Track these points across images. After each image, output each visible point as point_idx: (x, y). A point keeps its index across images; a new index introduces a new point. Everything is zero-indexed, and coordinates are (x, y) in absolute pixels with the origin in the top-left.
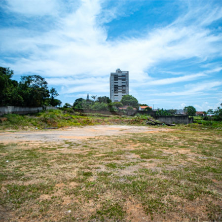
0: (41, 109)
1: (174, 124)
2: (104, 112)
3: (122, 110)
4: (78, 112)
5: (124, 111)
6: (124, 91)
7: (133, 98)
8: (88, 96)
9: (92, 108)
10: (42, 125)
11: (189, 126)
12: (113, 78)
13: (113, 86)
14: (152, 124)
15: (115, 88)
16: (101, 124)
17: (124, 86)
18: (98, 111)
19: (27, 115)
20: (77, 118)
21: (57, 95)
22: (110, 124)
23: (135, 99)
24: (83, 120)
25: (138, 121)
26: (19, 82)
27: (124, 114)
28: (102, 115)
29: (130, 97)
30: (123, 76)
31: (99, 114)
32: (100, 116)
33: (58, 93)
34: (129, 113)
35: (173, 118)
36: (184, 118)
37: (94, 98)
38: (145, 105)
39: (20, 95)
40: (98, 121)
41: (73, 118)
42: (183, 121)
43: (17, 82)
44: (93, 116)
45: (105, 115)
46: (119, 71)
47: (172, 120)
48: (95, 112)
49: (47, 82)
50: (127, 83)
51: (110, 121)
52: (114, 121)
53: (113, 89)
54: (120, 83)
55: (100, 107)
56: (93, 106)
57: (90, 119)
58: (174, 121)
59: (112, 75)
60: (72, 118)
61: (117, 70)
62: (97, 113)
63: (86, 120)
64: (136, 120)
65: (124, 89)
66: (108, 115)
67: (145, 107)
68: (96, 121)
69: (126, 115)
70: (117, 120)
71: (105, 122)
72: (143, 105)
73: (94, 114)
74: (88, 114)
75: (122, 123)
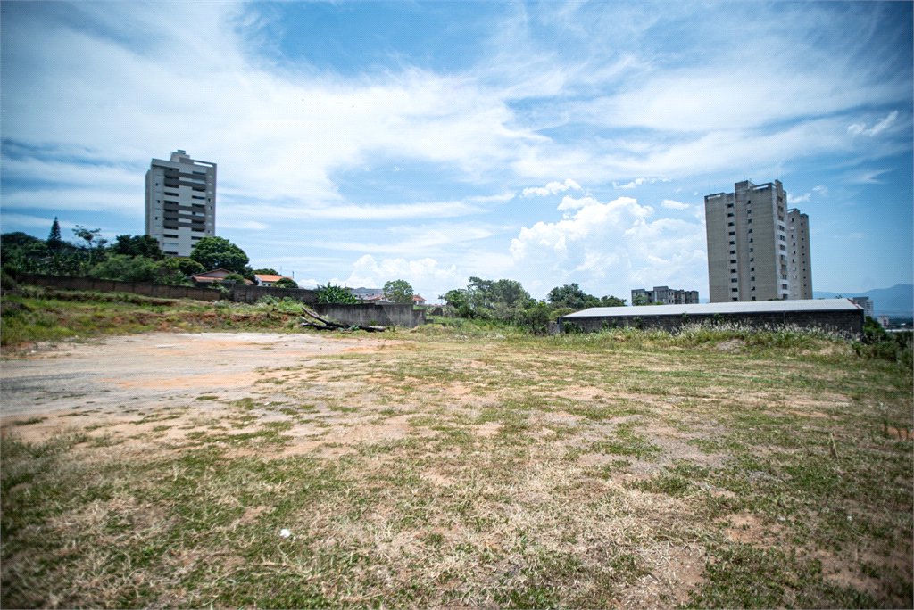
1: (381, 328)
2: (148, 289)
3: (215, 284)
4: (34, 284)
5: (222, 288)
6: (199, 224)
7: (234, 246)
8: (55, 228)
9: (93, 271)
11: (421, 331)
12: (160, 177)
13: (161, 205)
14: (319, 328)
15: (171, 216)
16: (156, 330)
17: (201, 208)
18: (124, 283)
20: (49, 310)
22: (191, 330)
23: (242, 252)
24: (76, 315)
25: (275, 319)
27: (221, 297)
28: (143, 297)
29: (223, 246)
30: (196, 175)
31: (131, 296)
32: (133, 301)
34: (237, 295)
35: (370, 311)
36: (402, 312)
37: (89, 238)
38: (272, 273)
40: (141, 319)
41: (30, 310)
42: (397, 317)
44: (109, 300)
45: (155, 299)
46: (182, 157)
47: (367, 316)
48: (114, 286)
50: (211, 199)
51: (185, 317)
52: (199, 317)
53: (160, 213)
55: (132, 272)
56: (100, 266)
57: (109, 312)
58: (374, 319)
59: (156, 165)
60: (23, 307)
61: (174, 155)
62: (120, 291)
63: (89, 315)
64: (268, 316)
65: (201, 218)
66: (166, 300)
67: (275, 279)
68: (133, 318)
69: (230, 299)
70: (210, 316)
71: (168, 321)
72: (265, 272)
73: (109, 295)
74: (83, 293)
75: (229, 324)
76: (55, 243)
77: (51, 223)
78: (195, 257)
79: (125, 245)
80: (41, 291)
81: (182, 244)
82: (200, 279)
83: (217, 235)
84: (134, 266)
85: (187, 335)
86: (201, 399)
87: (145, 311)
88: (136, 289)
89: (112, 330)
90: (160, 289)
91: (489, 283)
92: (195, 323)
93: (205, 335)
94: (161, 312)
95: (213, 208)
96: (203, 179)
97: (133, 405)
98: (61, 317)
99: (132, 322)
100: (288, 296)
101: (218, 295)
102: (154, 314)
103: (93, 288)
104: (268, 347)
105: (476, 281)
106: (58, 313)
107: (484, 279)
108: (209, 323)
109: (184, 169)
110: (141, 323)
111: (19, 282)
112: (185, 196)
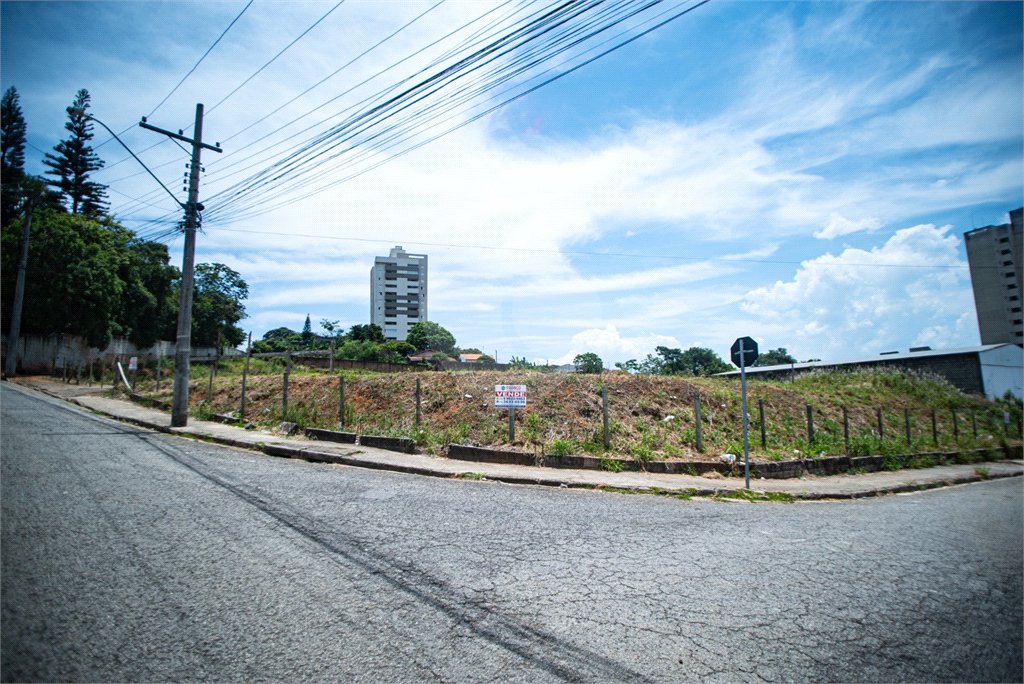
0: (213, 352)
3: (424, 361)
4: (304, 364)
5: (429, 364)
6: (413, 311)
7: (443, 330)
8: (308, 322)
9: (337, 354)
12: (382, 273)
13: (383, 297)
15: (390, 305)
17: (415, 296)
18: (359, 361)
19: (201, 365)
21: (243, 315)
23: (449, 334)
29: (434, 329)
30: (411, 267)
37: (331, 329)
38: (476, 352)
46: (399, 252)
48: (351, 364)
50: (424, 288)
53: (381, 303)
55: (363, 353)
56: (341, 350)
59: (378, 261)
61: (392, 250)
65: (415, 305)
67: (476, 357)
72: (470, 351)
76: (307, 335)
77: (305, 318)
78: (411, 340)
79: (358, 333)
80: (308, 368)
81: (399, 330)
82: (413, 358)
83: (429, 320)
84: (364, 348)
90: (383, 365)
91: (676, 352)
95: (425, 295)
96: (416, 270)
105: (663, 350)
107: (670, 347)
109: (402, 263)
112: (402, 287)
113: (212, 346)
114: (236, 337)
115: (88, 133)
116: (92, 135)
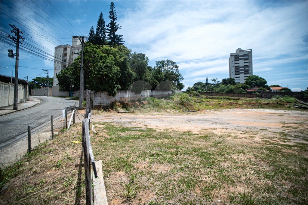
0: (170, 92)
2: (232, 95)
3: (255, 92)
4: (204, 95)
5: (257, 93)
6: (247, 72)
7: (261, 78)
8: (207, 79)
9: (217, 90)
10: (180, 108)
12: (233, 59)
13: (234, 68)
14: (305, 108)
15: (237, 70)
16: (235, 108)
17: (247, 66)
18: (225, 93)
19: (162, 98)
20: (208, 102)
21: (182, 79)
22: (247, 108)
23: (264, 79)
24: (214, 103)
25: (281, 104)
26: (153, 68)
27: (257, 97)
28: (231, 97)
29: (256, 78)
30: (245, 55)
31: (227, 97)
32: (228, 99)
33: (183, 77)
34: (263, 95)
37: (215, 81)
38: (278, 86)
39: (156, 79)
40: (231, 104)
41: (204, 102)
43: (151, 68)
44: (221, 98)
45: (234, 98)
46: (240, 50)
48: (222, 94)
49: (178, 65)
50: (251, 63)
51: (245, 104)
52: (250, 104)
53: (234, 70)
54: (241, 63)
55: (227, 90)
56: (219, 89)
57: (222, 102)
59: (232, 55)
60: (202, 101)
61: (237, 50)
62: (224, 96)
63: (217, 103)
64: (278, 103)
65: (247, 69)
66: (238, 98)
67: (279, 88)
68: (229, 104)
69: (260, 97)
70: (254, 103)
71: (239, 105)
72: (274, 86)
73: (221, 97)
74: (215, 97)
75: (261, 106)
76: (207, 84)
77: (206, 79)
78: (246, 83)
79: (225, 82)
80: (205, 97)
81: (241, 80)
82: (248, 91)
83: (253, 74)
84: (227, 88)
85: (246, 109)
86: (262, 130)
87: (232, 101)
88: (229, 95)
89: (223, 107)
90: (236, 94)
92: (248, 106)
93: (252, 110)
94: (237, 102)
95: (251, 65)
96: (247, 56)
97: (239, 128)
98: (210, 103)
99: (228, 105)
100: (287, 95)
101: (256, 96)
102: (235, 102)
103: (217, 95)
104: (281, 115)
106: (210, 102)
108: (253, 106)
109: (241, 54)
110: (231, 105)
111: (201, 94)
113: (170, 90)
114: (180, 86)
115: (115, 17)
116: (116, 18)
